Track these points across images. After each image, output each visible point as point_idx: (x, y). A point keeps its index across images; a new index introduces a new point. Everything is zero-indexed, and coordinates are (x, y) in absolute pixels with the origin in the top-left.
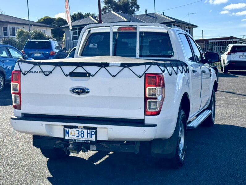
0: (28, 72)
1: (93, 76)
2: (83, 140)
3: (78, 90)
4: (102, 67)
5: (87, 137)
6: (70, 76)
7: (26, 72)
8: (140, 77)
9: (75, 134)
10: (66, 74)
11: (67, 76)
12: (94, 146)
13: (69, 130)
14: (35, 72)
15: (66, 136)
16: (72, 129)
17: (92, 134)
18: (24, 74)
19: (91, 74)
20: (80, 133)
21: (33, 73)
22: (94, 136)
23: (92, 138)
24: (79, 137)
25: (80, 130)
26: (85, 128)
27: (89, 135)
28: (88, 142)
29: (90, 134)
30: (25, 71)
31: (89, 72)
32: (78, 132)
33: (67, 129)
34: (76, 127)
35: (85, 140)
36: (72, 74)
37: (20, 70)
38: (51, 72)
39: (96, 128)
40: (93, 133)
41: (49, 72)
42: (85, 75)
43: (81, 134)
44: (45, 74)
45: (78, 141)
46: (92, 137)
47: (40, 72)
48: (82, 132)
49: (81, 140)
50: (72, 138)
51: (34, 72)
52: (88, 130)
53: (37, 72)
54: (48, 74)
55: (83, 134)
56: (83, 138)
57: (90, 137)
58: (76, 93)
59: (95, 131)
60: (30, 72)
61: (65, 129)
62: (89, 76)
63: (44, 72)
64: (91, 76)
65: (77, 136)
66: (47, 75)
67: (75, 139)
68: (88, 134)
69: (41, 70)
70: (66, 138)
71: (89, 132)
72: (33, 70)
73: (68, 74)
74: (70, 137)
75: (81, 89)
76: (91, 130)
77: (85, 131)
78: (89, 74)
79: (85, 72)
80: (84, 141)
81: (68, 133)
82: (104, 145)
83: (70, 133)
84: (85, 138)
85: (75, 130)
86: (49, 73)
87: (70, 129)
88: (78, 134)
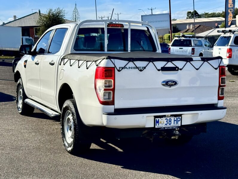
0: (123, 68)
1: (181, 69)
3: (171, 83)
4: (187, 62)
5: (174, 124)
6: (162, 71)
7: (121, 69)
8: (216, 69)
9: (163, 122)
10: (158, 69)
11: (159, 70)
13: (159, 120)
14: (129, 68)
15: (156, 125)
16: (161, 118)
17: (178, 121)
18: (119, 71)
19: (180, 68)
20: (168, 121)
21: (127, 68)
22: (179, 122)
24: (167, 125)
25: (168, 118)
26: (172, 116)
27: (175, 122)
29: (176, 120)
30: (120, 68)
31: (178, 66)
32: (166, 120)
33: (157, 119)
34: (165, 116)
35: (172, 126)
36: (164, 69)
37: (114, 66)
38: (145, 68)
39: (181, 115)
40: (179, 119)
41: (143, 67)
42: (175, 69)
43: (169, 121)
44: (140, 69)
45: (166, 128)
46: (178, 123)
47: (134, 68)
48: (170, 120)
49: (169, 127)
50: (161, 126)
51: (128, 68)
52: (175, 118)
53: (132, 68)
54: (142, 69)
55: (171, 121)
56: (171, 125)
57: (176, 123)
58: (169, 85)
59: (180, 117)
60: (124, 69)
61: (156, 119)
62: (178, 70)
64: (179, 70)
65: (166, 124)
66: (141, 71)
67: (164, 127)
68: (174, 121)
69: (135, 66)
70: (156, 127)
71: (175, 119)
72: (127, 66)
73: (160, 69)
74: (159, 126)
75: (174, 82)
76: (177, 117)
77: (173, 118)
78: (178, 68)
79: (175, 66)
80: (171, 128)
81: (158, 122)
82: (184, 129)
83: (159, 122)
84: (172, 124)
85: (164, 119)
86: (143, 68)
87: (159, 119)
88: (167, 122)
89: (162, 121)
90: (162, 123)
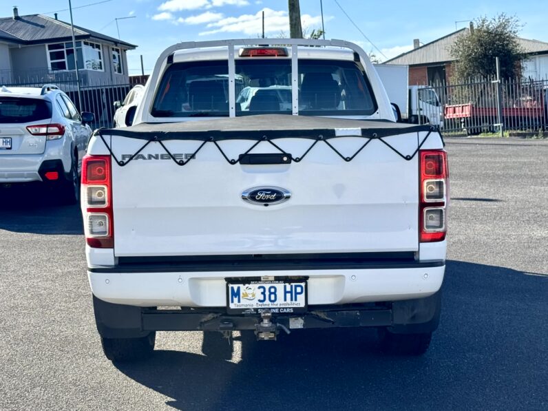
0: (131, 158)
1: (298, 160)
2: (274, 308)
3: (266, 194)
4: (318, 139)
5: (285, 300)
6: (241, 163)
7: (127, 159)
8: (408, 158)
9: (254, 295)
10: (230, 159)
11: (233, 162)
12: (299, 318)
13: (239, 288)
14: (150, 157)
15: (232, 302)
16: (247, 285)
17: (297, 293)
18: (122, 164)
19: (294, 157)
20: (267, 293)
21: (144, 158)
22: (301, 298)
23: (296, 302)
24: (264, 303)
25: (267, 286)
26: (278, 279)
27: (288, 295)
28: (288, 311)
29: (291, 292)
30: (124, 157)
31: (287, 152)
32: (262, 290)
33: (235, 287)
34: (257, 279)
35: (279, 306)
36: (246, 159)
37: (109, 153)
38: (193, 156)
39: (305, 279)
40: (299, 290)
41: (186, 155)
42: (281, 159)
43: (271, 293)
44: (178, 161)
45: (262, 311)
46: (296, 300)
47: (162, 157)
48: (273, 290)
49: (270, 309)
50: (247, 305)
51: (146, 157)
52: (287, 284)
53: (156, 157)
54: (185, 160)
55: (275, 293)
56: (275, 303)
57: (292, 300)
58: (261, 201)
59: (303, 284)
60: (136, 159)
61: (230, 286)
62: (289, 162)
63: (173, 157)
64: (292, 161)
65: (260, 301)
66: (182, 164)
67: (256, 307)
68: (286, 292)
69: (166, 153)
70: (232, 306)
71: (288, 289)
72: (145, 153)
73: (236, 158)
74: (241, 304)
75: (273, 192)
76: (293, 284)
77: (280, 287)
78: (289, 156)
79: (280, 152)
80: (277, 311)
81: (237, 294)
82: (322, 315)
83: (241, 295)
84: (280, 302)
85: (254, 286)
86: (186, 158)
87: (241, 286)
88: (262, 296)
89: (248, 291)
90: (250, 296)
